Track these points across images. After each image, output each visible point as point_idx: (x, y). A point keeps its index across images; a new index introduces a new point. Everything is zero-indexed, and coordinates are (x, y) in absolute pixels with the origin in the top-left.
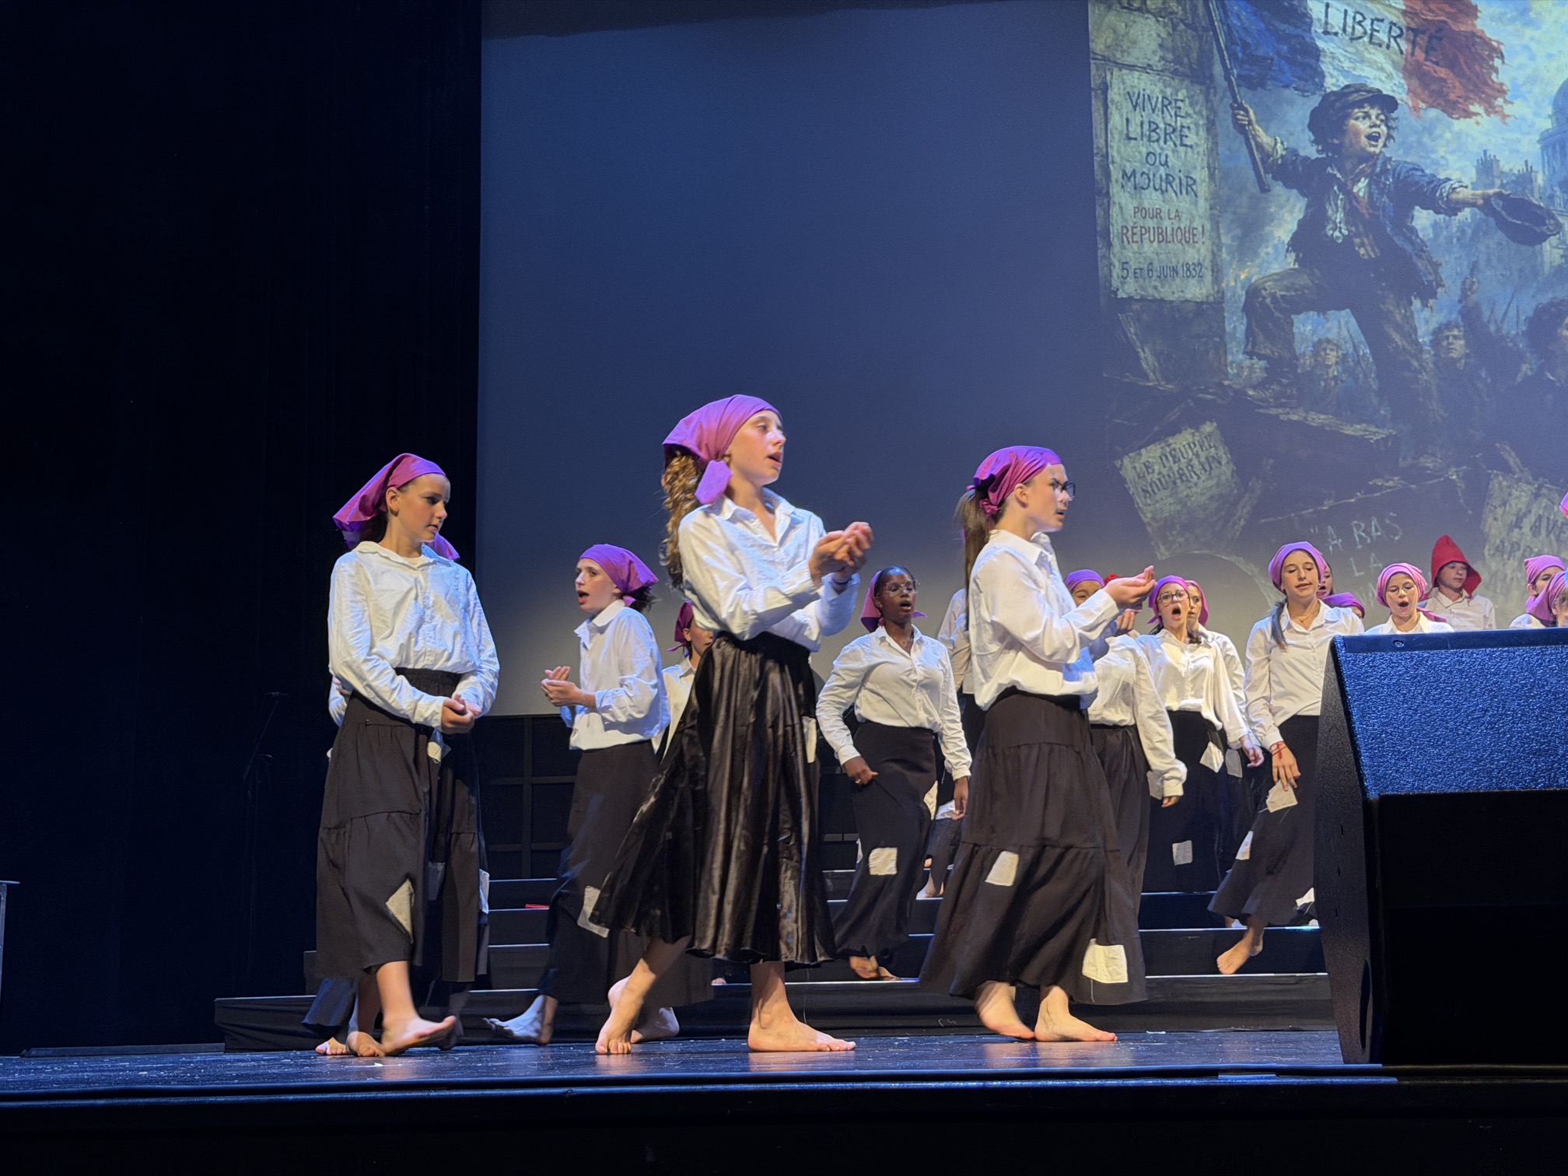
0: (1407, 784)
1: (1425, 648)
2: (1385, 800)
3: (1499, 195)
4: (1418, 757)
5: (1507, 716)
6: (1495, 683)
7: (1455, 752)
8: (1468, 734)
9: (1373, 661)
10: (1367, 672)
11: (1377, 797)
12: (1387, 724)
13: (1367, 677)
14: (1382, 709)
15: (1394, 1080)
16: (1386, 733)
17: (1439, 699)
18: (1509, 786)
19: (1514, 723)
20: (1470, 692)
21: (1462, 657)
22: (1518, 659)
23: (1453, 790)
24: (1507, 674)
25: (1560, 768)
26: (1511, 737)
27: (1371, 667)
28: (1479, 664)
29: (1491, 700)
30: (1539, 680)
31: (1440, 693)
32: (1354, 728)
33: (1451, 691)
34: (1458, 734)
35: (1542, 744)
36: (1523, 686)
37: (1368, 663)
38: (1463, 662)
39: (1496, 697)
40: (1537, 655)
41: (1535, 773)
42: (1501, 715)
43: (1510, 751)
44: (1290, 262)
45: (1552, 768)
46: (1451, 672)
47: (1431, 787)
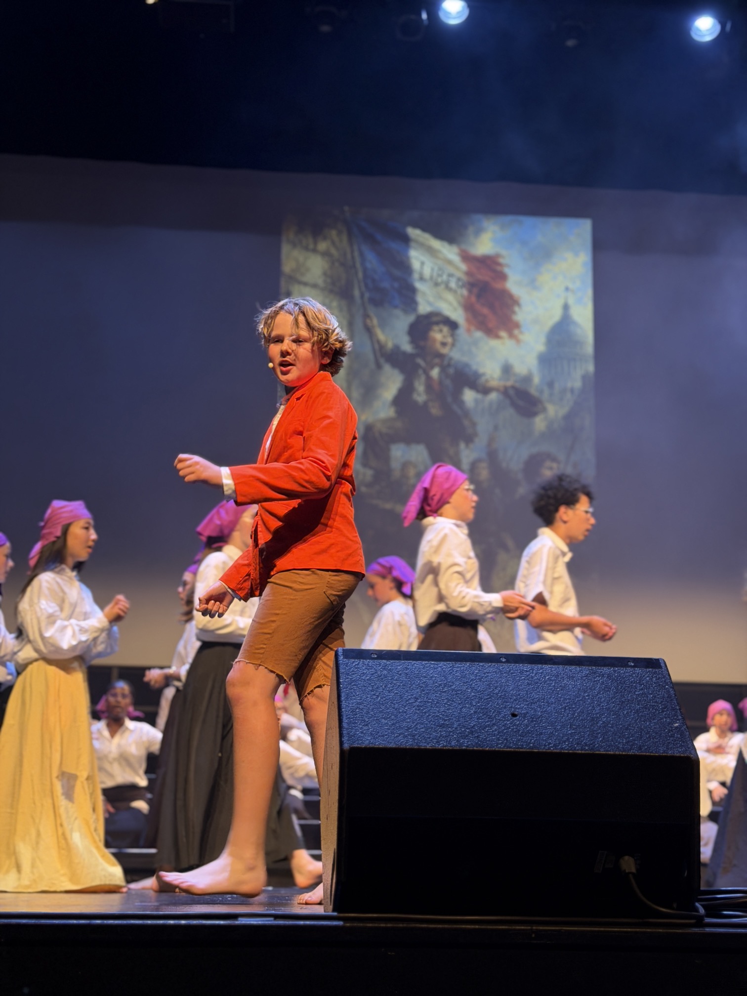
0: (366, 741)
1: (387, 659)
2: (352, 750)
3: (513, 387)
4: (375, 724)
5: (428, 702)
6: (424, 682)
7: (396, 723)
8: (405, 712)
9: (358, 664)
10: (353, 671)
11: (348, 748)
12: (360, 704)
13: (353, 674)
14: (359, 694)
15: (341, 923)
16: (359, 709)
17: (392, 690)
18: (424, 745)
19: (432, 707)
20: (410, 687)
21: (408, 665)
22: (439, 669)
23: (392, 745)
24: (432, 677)
25: (453, 736)
26: (429, 715)
27: (356, 668)
28: (417, 671)
29: (421, 692)
30: (449, 682)
31: (393, 687)
32: (342, 704)
33: (399, 686)
34: (400, 712)
35: (445, 720)
36: (440, 685)
37: (354, 666)
38: (408, 669)
39: (424, 691)
40: (451, 667)
41: (439, 737)
42: (425, 702)
43: (427, 724)
44: (391, 412)
45: (449, 736)
46: (400, 674)
47: (380, 743)
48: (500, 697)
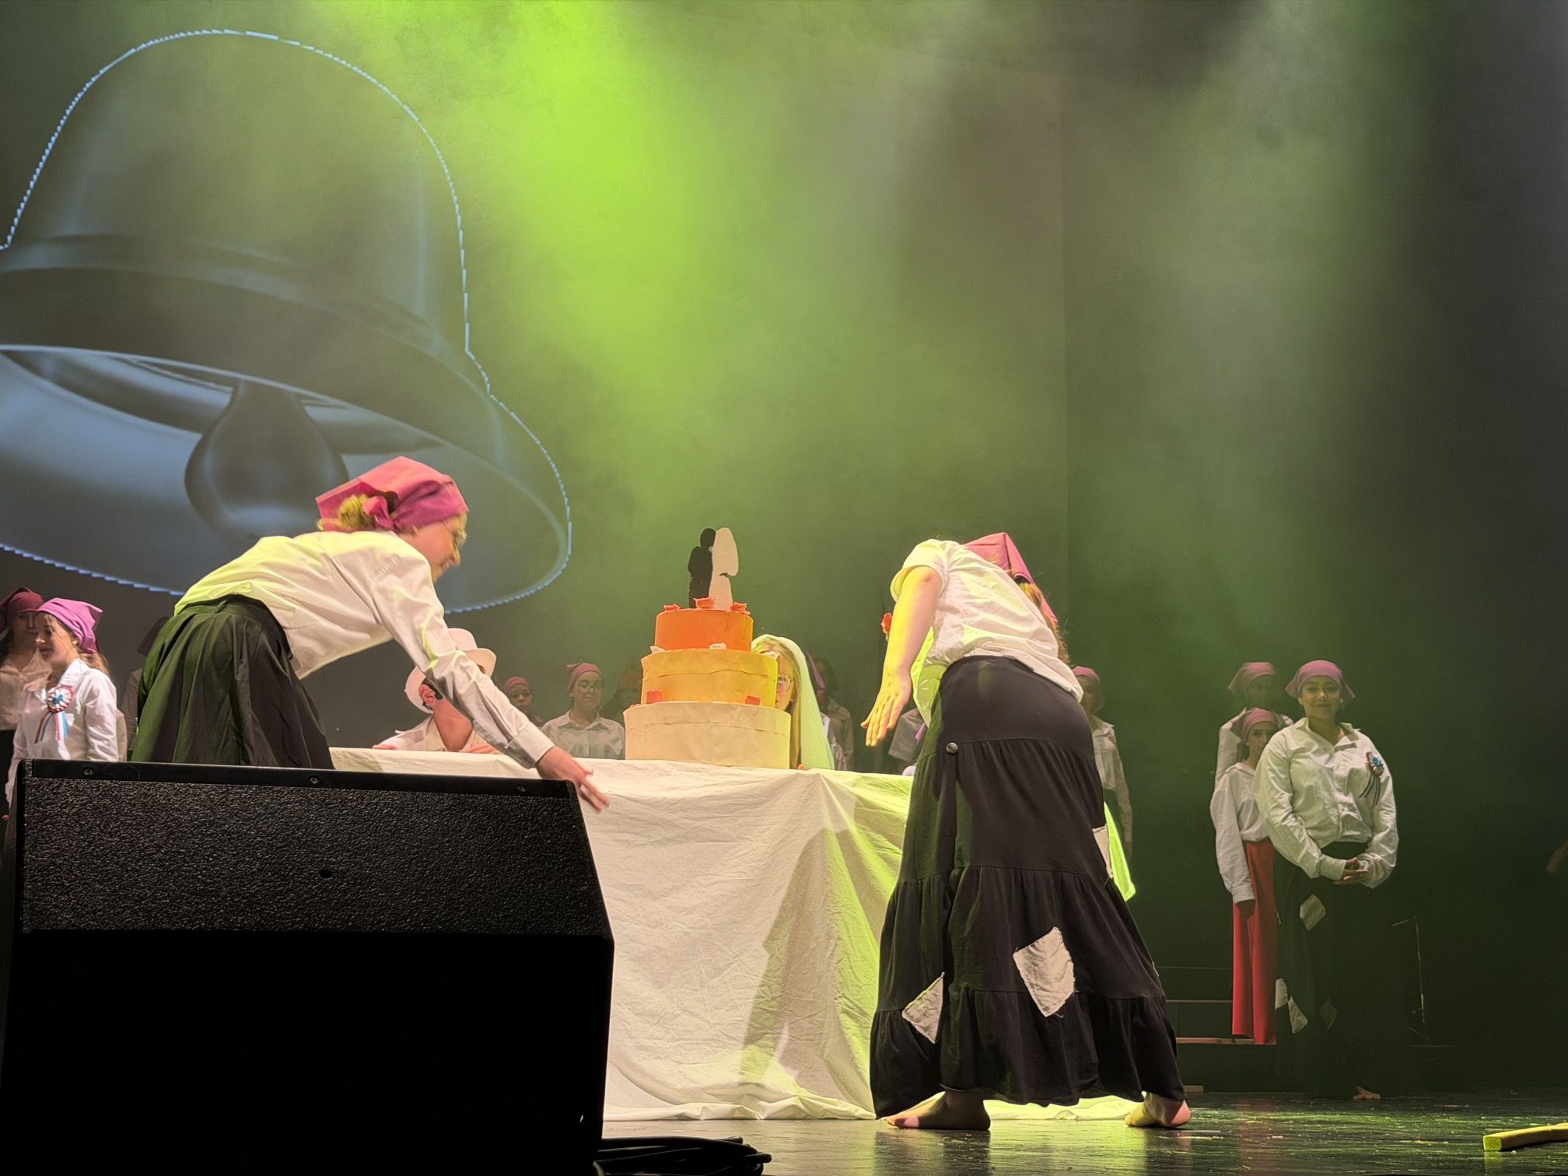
48: (305, 843)
